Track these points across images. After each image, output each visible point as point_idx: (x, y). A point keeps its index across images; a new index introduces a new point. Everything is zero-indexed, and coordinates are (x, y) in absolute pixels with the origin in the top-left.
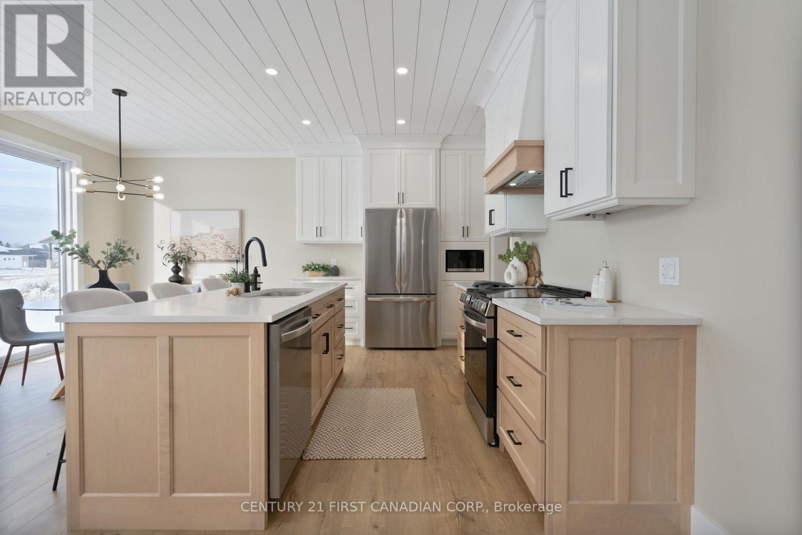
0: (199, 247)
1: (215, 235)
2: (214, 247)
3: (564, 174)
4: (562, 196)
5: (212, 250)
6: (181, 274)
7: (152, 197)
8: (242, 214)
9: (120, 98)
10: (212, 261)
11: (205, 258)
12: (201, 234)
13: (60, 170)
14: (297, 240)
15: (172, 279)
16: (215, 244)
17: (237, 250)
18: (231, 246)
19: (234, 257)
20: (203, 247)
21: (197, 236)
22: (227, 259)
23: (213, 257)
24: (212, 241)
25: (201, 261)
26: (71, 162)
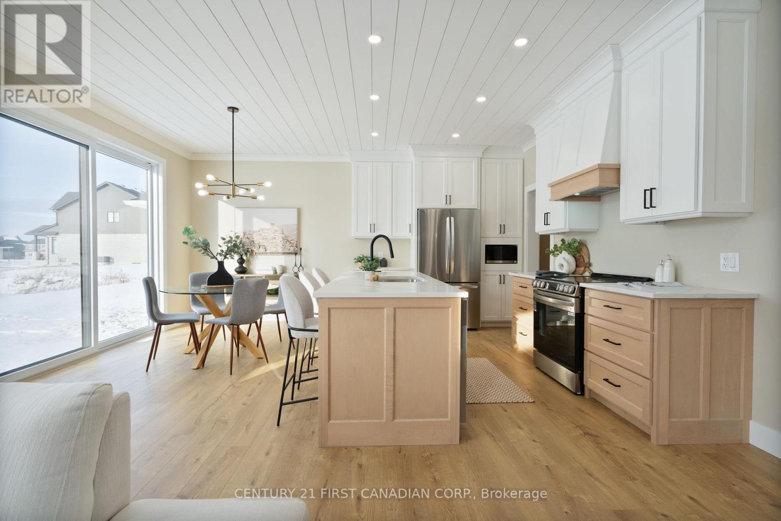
0: (261, 241)
1: (275, 230)
2: (275, 241)
3: (648, 193)
4: (645, 207)
5: (272, 243)
6: (244, 265)
7: (256, 198)
8: (299, 211)
9: (233, 114)
10: (272, 253)
11: (266, 250)
12: (263, 230)
13: (149, 172)
14: (353, 235)
15: (238, 270)
16: (275, 238)
17: (295, 244)
18: (289, 240)
19: (292, 249)
20: (264, 241)
21: (259, 231)
22: (285, 251)
23: (273, 250)
24: (273, 236)
25: (263, 253)
26: (158, 165)
